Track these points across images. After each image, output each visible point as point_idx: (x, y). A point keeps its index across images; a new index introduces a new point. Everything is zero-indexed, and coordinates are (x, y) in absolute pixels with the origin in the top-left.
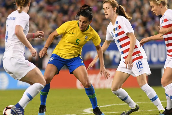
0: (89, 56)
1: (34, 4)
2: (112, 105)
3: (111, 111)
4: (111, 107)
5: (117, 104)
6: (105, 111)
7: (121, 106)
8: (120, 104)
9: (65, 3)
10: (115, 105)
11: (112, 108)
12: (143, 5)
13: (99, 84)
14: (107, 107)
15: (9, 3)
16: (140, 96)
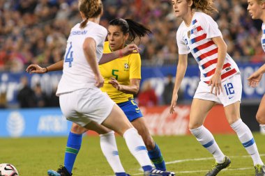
0: (149, 86)
1: (64, 5)
2: (184, 160)
3: (182, 169)
4: (183, 163)
5: (192, 160)
6: (174, 169)
7: (198, 162)
8: (195, 159)
9: (111, 5)
10: (187, 160)
11: (183, 166)
12: (231, 7)
13: (164, 129)
14: (176, 164)
15: (25, 4)
16: (227, 147)
